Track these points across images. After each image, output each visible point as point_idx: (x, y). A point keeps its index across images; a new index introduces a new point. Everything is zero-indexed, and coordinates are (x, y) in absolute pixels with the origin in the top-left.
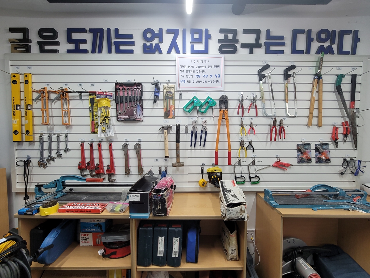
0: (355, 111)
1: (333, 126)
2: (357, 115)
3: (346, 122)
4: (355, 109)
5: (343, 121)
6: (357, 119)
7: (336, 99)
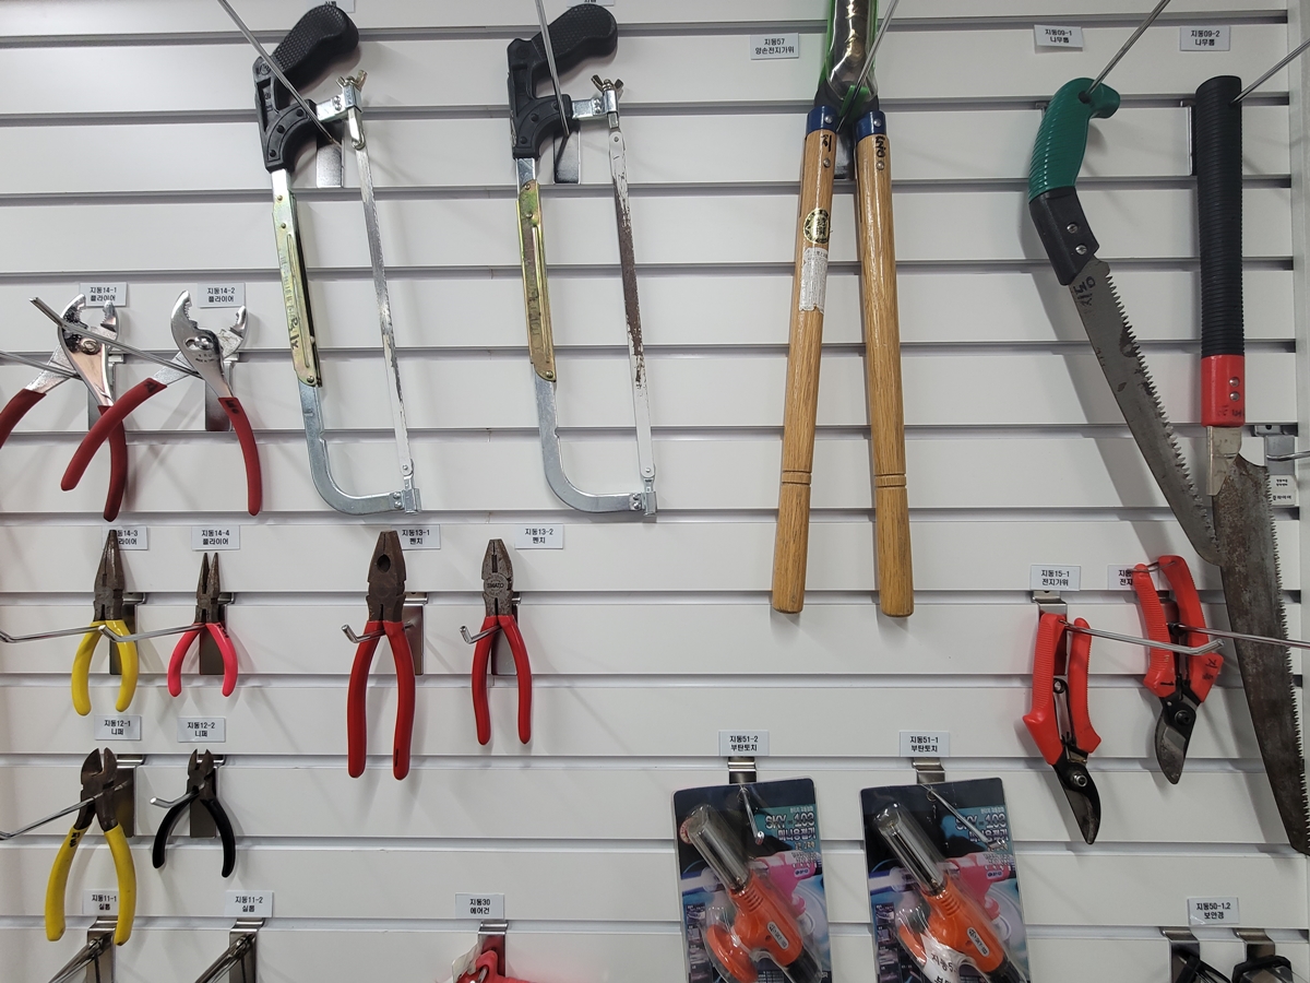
0: (1254, 450)
1: (1036, 608)
2: (1281, 489)
3: (1173, 567)
4: (1252, 429)
5: (1139, 557)
6: (1285, 530)
7: (1053, 338)
